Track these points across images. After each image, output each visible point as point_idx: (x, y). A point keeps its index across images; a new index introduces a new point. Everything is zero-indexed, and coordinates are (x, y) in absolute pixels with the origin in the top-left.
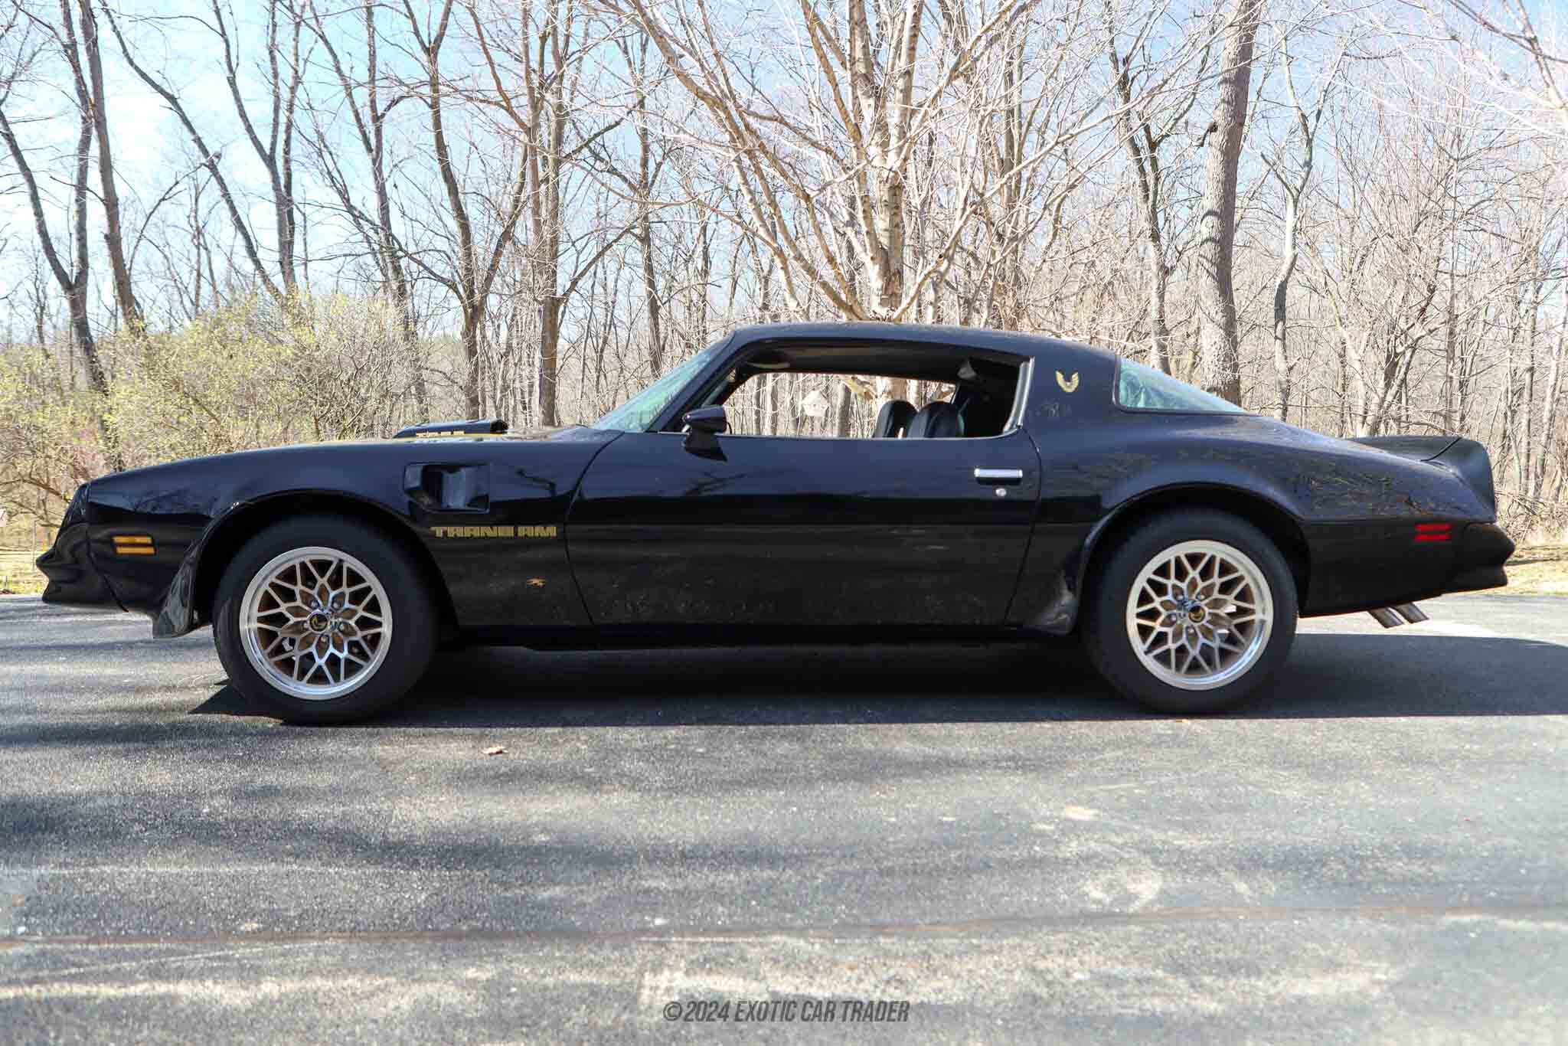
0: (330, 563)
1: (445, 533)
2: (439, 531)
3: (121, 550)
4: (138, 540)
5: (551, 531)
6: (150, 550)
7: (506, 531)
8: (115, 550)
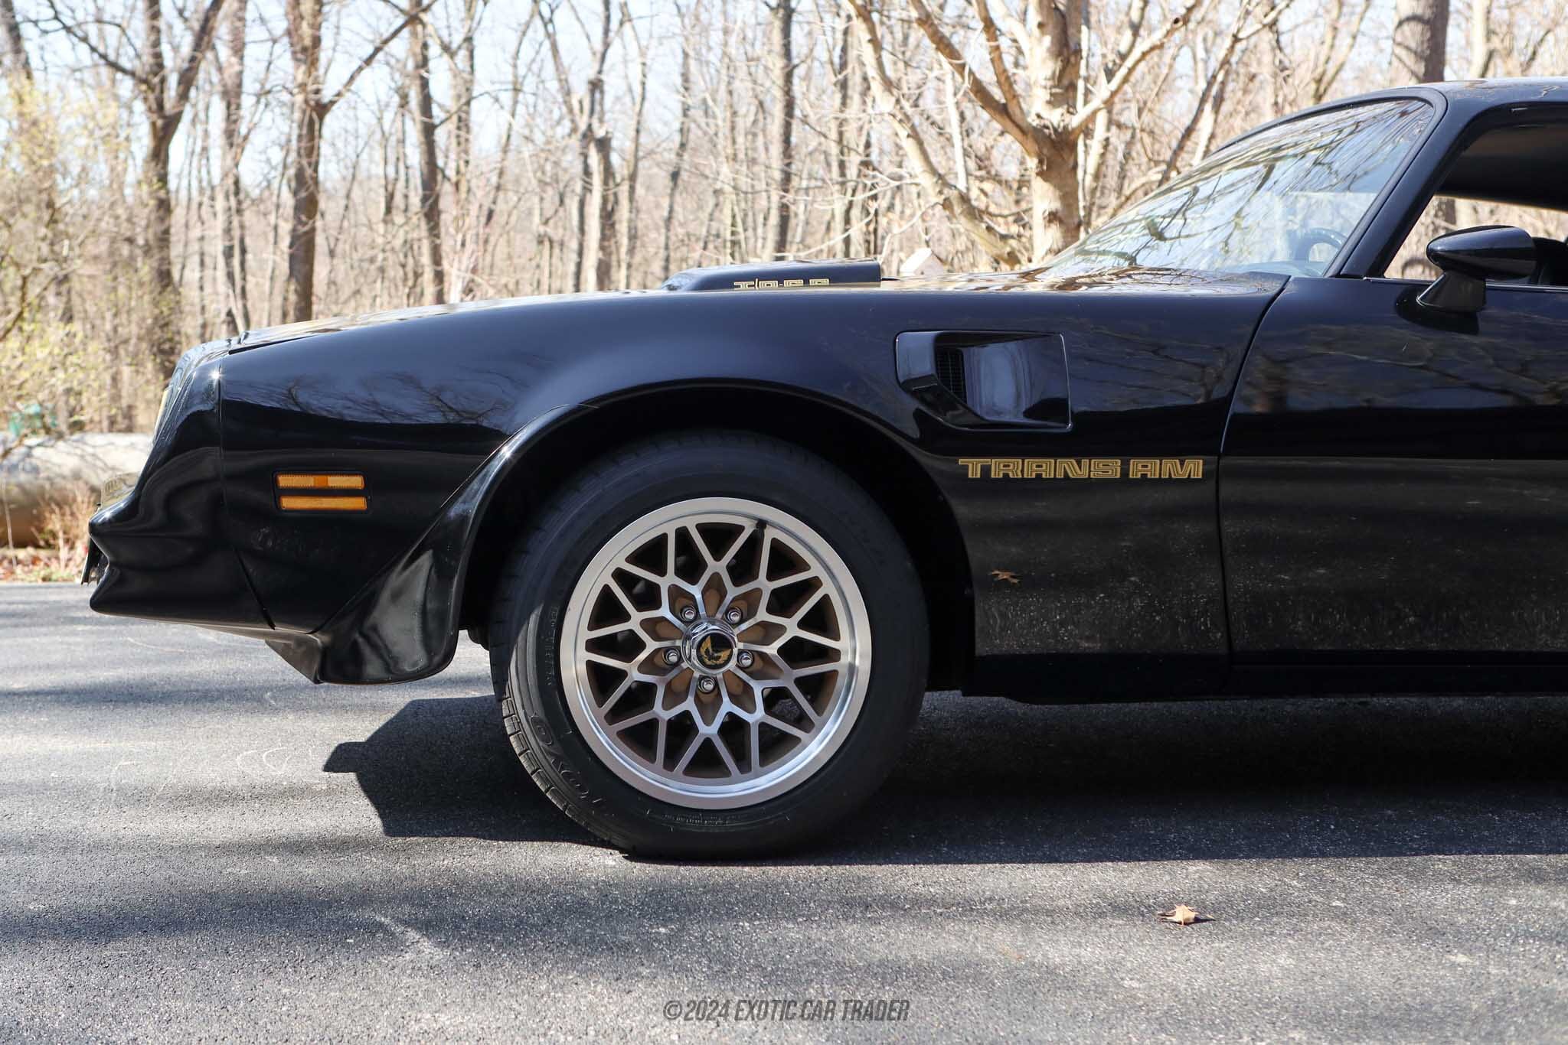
0: (735, 530)
1: (986, 470)
2: (973, 467)
3: (288, 503)
4: (336, 481)
5: (1194, 467)
6: (358, 503)
7: (1106, 468)
8: (277, 503)
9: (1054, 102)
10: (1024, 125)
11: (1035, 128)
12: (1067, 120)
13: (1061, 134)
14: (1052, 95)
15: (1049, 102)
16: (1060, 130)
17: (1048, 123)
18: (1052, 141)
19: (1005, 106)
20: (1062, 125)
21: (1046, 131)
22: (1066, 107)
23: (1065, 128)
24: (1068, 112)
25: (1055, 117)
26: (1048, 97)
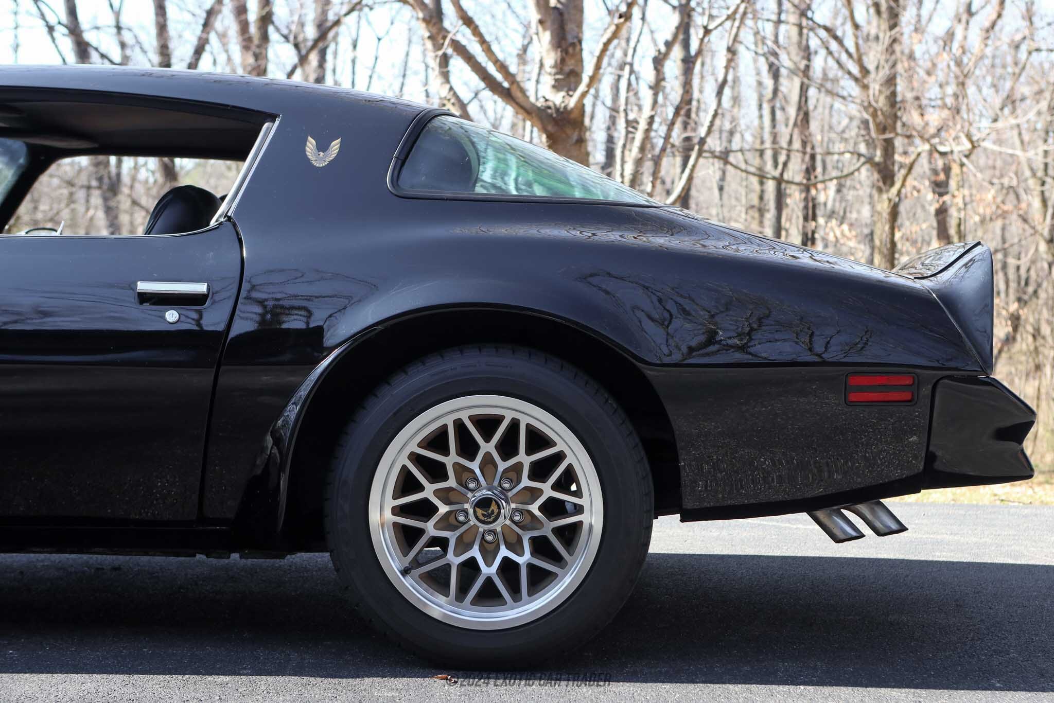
9: (557, 86)
10: (528, 106)
11: (539, 109)
12: (566, 102)
13: (562, 113)
14: (556, 80)
15: (554, 87)
16: (562, 110)
17: (550, 104)
18: (554, 119)
19: (508, 89)
20: (563, 105)
21: (549, 111)
22: (566, 89)
23: (565, 107)
24: (568, 95)
25: (557, 98)
26: (553, 82)
